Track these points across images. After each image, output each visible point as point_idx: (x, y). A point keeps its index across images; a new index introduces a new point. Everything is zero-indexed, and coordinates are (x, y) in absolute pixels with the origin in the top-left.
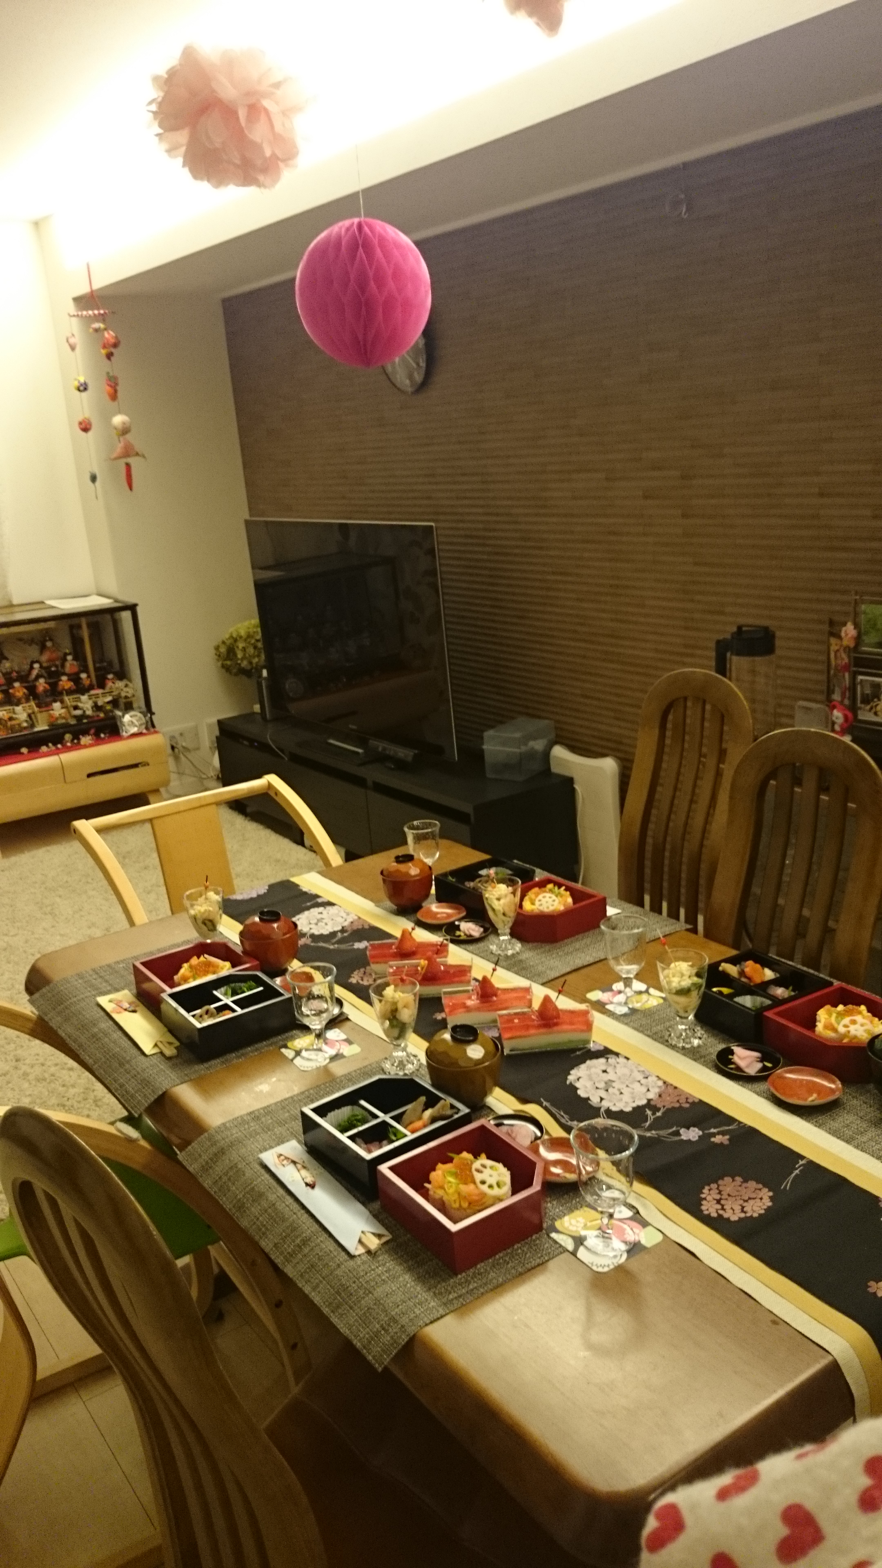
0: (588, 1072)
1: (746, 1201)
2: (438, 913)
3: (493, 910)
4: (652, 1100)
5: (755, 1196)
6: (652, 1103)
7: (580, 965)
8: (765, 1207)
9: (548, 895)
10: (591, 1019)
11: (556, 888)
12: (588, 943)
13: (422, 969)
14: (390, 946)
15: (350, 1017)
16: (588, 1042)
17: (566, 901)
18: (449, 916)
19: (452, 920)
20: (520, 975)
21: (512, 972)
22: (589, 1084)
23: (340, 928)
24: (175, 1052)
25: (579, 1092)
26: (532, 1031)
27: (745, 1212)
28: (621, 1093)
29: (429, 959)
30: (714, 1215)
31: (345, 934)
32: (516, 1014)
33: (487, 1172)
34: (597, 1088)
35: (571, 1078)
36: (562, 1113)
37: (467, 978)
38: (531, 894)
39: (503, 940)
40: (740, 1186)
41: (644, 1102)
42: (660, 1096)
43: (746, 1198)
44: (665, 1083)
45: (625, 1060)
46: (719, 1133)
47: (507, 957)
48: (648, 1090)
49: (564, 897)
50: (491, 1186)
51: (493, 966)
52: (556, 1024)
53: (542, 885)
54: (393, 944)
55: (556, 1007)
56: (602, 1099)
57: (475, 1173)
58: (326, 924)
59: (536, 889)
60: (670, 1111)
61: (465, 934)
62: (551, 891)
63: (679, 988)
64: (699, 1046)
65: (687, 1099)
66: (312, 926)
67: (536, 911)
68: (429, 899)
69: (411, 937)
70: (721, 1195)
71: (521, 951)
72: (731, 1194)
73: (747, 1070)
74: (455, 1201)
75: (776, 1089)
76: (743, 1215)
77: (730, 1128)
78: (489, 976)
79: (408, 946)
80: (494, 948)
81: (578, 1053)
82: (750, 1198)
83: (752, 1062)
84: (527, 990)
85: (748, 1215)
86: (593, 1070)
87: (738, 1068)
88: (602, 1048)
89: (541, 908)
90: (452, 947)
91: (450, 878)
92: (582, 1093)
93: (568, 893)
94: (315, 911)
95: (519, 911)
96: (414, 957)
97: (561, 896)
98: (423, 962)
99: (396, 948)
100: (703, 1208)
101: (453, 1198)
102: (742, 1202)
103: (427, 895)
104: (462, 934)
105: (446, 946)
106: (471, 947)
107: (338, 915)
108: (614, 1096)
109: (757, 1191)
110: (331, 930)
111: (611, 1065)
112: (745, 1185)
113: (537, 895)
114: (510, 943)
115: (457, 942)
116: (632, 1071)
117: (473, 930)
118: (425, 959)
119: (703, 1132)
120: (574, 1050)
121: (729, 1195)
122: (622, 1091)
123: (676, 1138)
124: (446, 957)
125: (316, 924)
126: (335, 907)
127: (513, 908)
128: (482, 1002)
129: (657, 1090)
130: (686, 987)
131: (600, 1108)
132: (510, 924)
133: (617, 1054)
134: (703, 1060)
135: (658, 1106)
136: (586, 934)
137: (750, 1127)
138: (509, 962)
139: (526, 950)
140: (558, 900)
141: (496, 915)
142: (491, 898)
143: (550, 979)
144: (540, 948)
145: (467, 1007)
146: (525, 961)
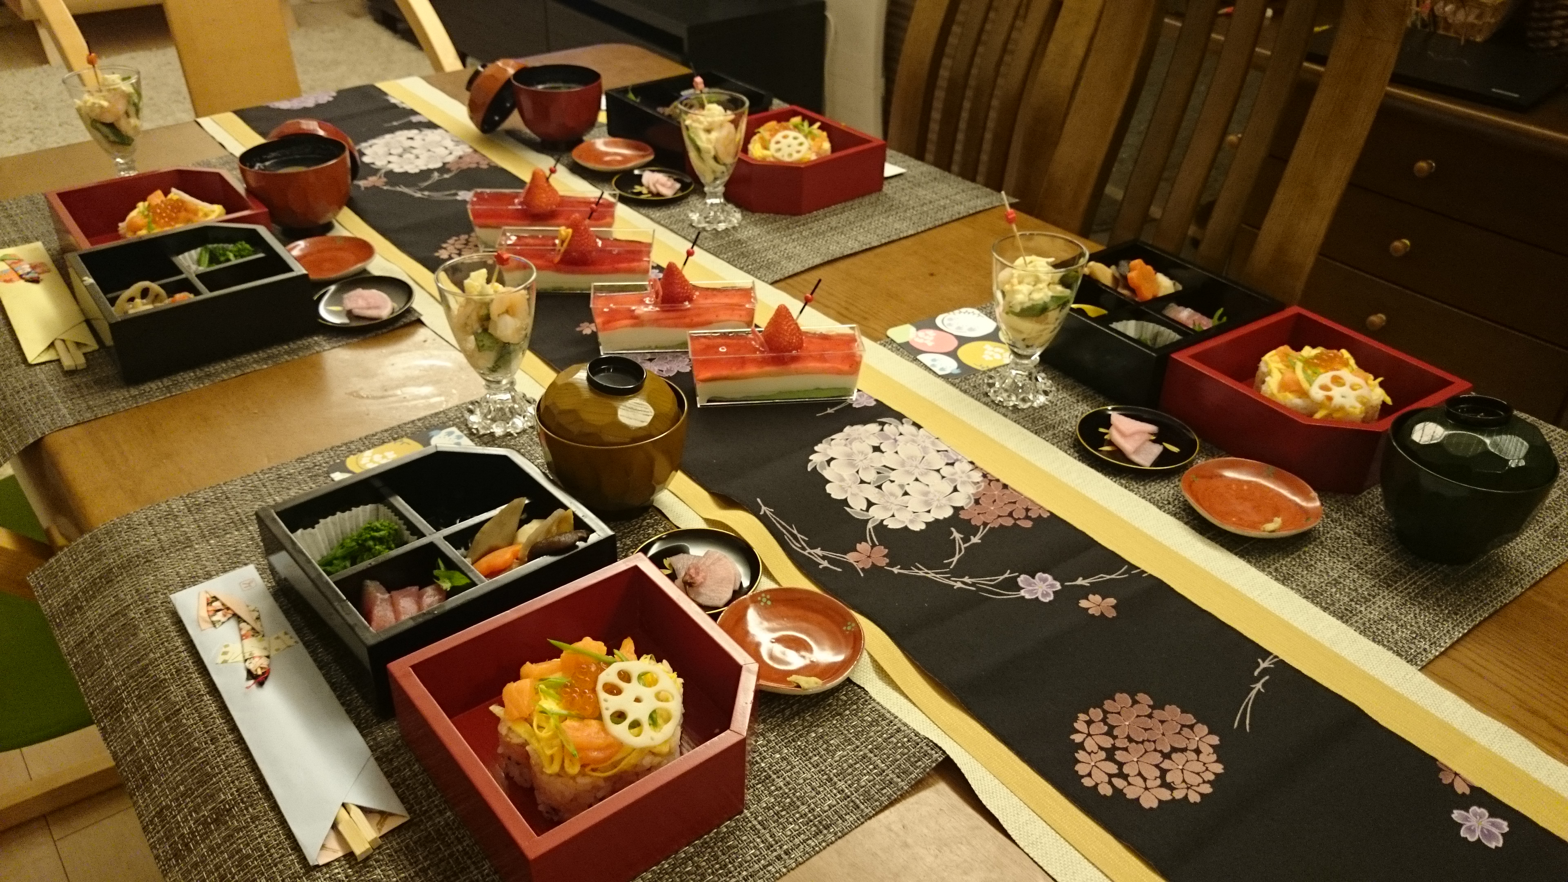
0: (847, 449)
1: (1167, 756)
2: (607, 154)
3: (698, 149)
4: (962, 508)
5: (1183, 746)
6: (963, 515)
7: (838, 255)
8: (1212, 777)
9: (792, 134)
10: (859, 353)
11: (806, 124)
12: (852, 219)
13: (563, 242)
14: (511, 198)
15: (423, 319)
16: (848, 392)
17: (820, 148)
18: (626, 159)
19: (629, 165)
20: (735, 266)
21: (723, 259)
22: (848, 474)
23: (439, 165)
24: (81, 361)
25: (829, 488)
26: (752, 370)
27: (1170, 787)
28: (906, 494)
29: (575, 226)
30: (1105, 790)
31: (446, 176)
32: (724, 335)
33: (631, 689)
34: (862, 482)
35: (816, 459)
36: (795, 532)
37: (643, 265)
38: (764, 131)
39: (712, 204)
40: (1150, 716)
41: (948, 513)
42: (977, 502)
43: (1167, 750)
44: (985, 476)
45: (913, 429)
46: (1094, 589)
47: (716, 232)
48: (955, 490)
49: (817, 140)
50: (635, 724)
51: (689, 245)
52: (795, 359)
53: (783, 117)
54: (516, 195)
55: (798, 329)
56: (870, 504)
57: (602, 695)
58: (417, 157)
59: (773, 124)
60: (997, 534)
61: (650, 192)
62: (796, 127)
63: (1028, 304)
64: (1042, 407)
65: (1027, 510)
66: (391, 158)
67: (772, 159)
68: (595, 132)
69: (550, 185)
70: (1115, 738)
71: (740, 224)
72: (1132, 736)
73: (1135, 458)
74: (552, 758)
75: (1197, 500)
76: (1165, 795)
77: (1113, 576)
78: (680, 265)
79: (542, 201)
80: (695, 217)
81: (829, 411)
82: (1174, 750)
83: (1143, 443)
84: (747, 293)
85: (1179, 795)
86: (856, 446)
87: (1118, 453)
88: (873, 403)
89: (779, 155)
90: (622, 211)
91: (631, 96)
92: (834, 491)
93: (825, 134)
94: (402, 136)
95: (743, 157)
96: (553, 222)
97: (813, 139)
98: (565, 231)
99: (521, 203)
100: (1081, 769)
101: (549, 752)
102: (1158, 758)
103: (592, 123)
104: (645, 191)
105: (611, 205)
106: (657, 214)
107: (439, 144)
108: (892, 499)
109: (1186, 731)
110: (424, 168)
111: (887, 438)
112: (1156, 713)
113: (774, 133)
114: (723, 211)
115: (636, 203)
116: (925, 449)
117: (663, 185)
118: (568, 227)
119: (1062, 585)
120: (824, 405)
121: (1130, 739)
122: (907, 488)
123: (1013, 595)
124: (610, 225)
125: (401, 156)
126: (439, 131)
127: (732, 149)
128: (664, 311)
129: (972, 490)
130: (1041, 302)
131: (867, 521)
132: (726, 178)
133: (900, 417)
134: (1050, 432)
135: (973, 523)
136: (849, 204)
137: (1151, 576)
138: (719, 242)
139: (749, 223)
140: (807, 143)
141: (702, 159)
142: (696, 128)
143: (787, 275)
144: (772, 223)
145: (636, 317)
146: (746, 242)
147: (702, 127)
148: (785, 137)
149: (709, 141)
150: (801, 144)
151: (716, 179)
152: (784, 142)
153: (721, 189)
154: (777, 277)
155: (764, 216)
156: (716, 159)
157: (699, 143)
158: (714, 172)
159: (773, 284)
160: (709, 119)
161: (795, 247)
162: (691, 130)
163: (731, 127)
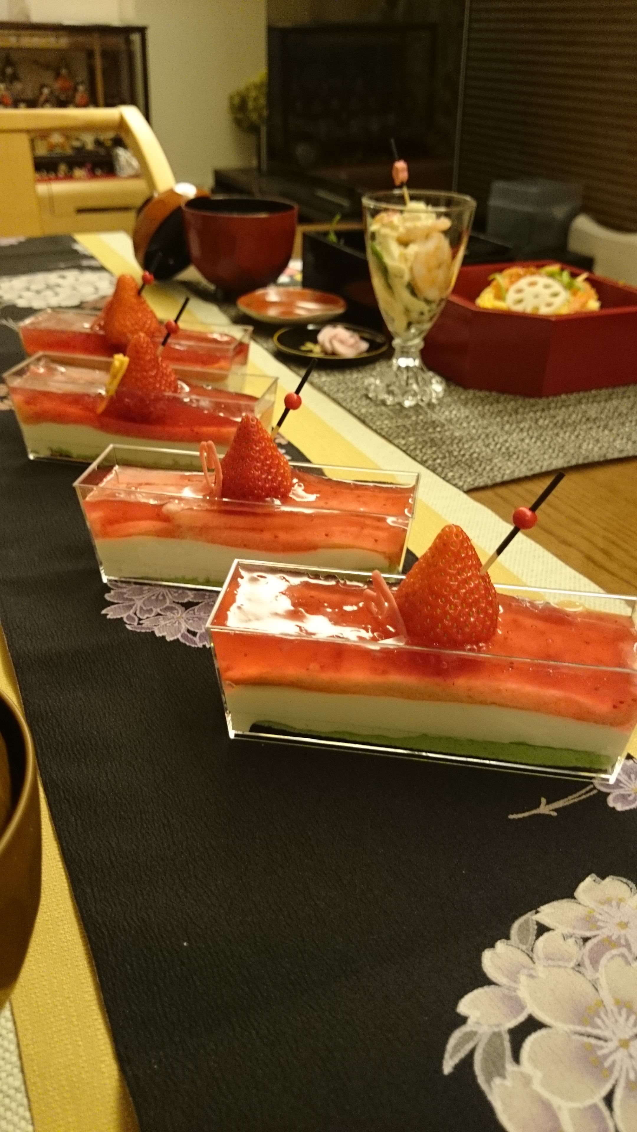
9: (543, 281)
13: (114, 378)
16: (599, 762)
17: (582, 302)
18: (307, 312)
22: (575, 1106)
23: (75, 303)
38: (503, 279)
39: (401, 368)
49: (580, 294)
52: (468, 666)
58: (56, 295)
61: (323, 351)
71: (440, 400)
80: (377, 386)
91: (333, 237)
93: (593, 290)
97: (575, 293)
98: (119, 361)
103: (278, 272)
104: (317, 349)
113: (516, 279)
114: (417, 379)
117: (342, 342)
127: (441, 280)
132: (429, 327)
138: (400, 422)
139: (455, 402)
140: (564, 295)
141: (389, 287)
142: (385, 236)
143: (498, 480)
144: (492, 404)
145: (167, 518)
146: (443, 425)
147: (395, 234)
148: (533, 284)
149: (404, 258)
150: (555, 295)
151: (409, 325)
152: (530, 291)
153: (418, 343)
154: (480, 482)
155: (481, 394)
156: (412, 289)
157: (388, 261)
158: (407, 311)
159: (470, 492)
160: (409, 224)
161: (522, 440)
162: (378, 239)
163: (445, 244)
